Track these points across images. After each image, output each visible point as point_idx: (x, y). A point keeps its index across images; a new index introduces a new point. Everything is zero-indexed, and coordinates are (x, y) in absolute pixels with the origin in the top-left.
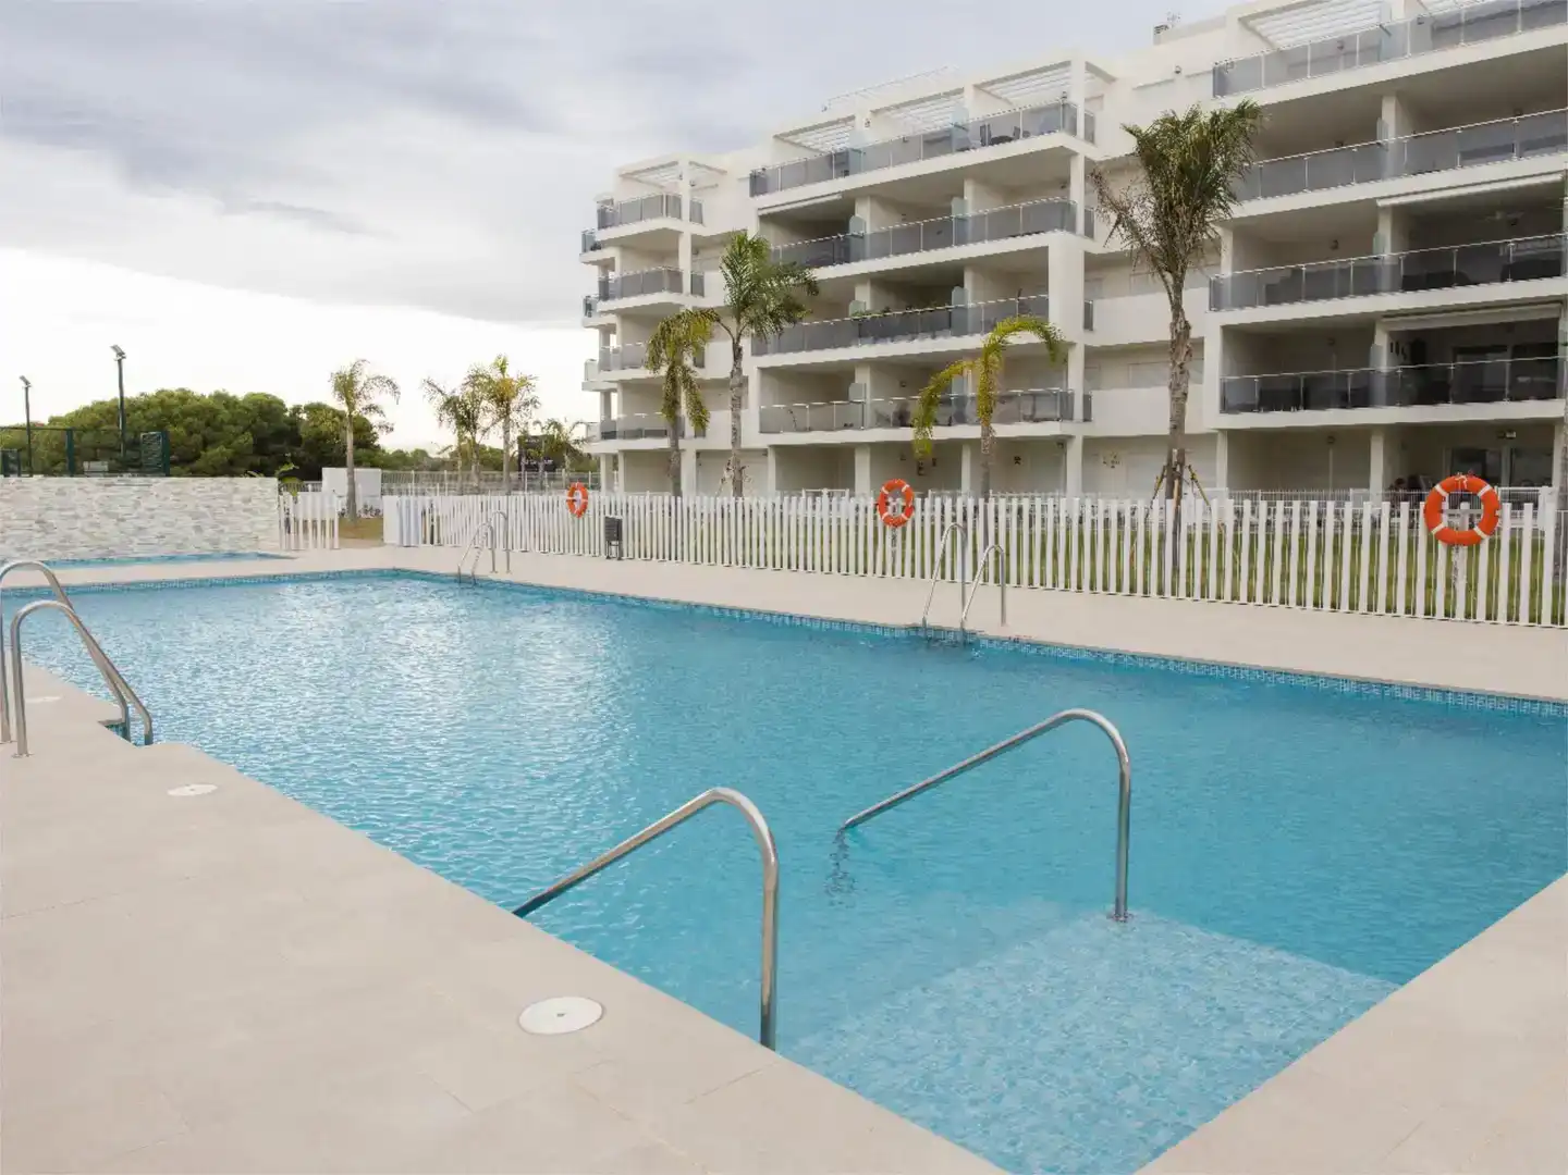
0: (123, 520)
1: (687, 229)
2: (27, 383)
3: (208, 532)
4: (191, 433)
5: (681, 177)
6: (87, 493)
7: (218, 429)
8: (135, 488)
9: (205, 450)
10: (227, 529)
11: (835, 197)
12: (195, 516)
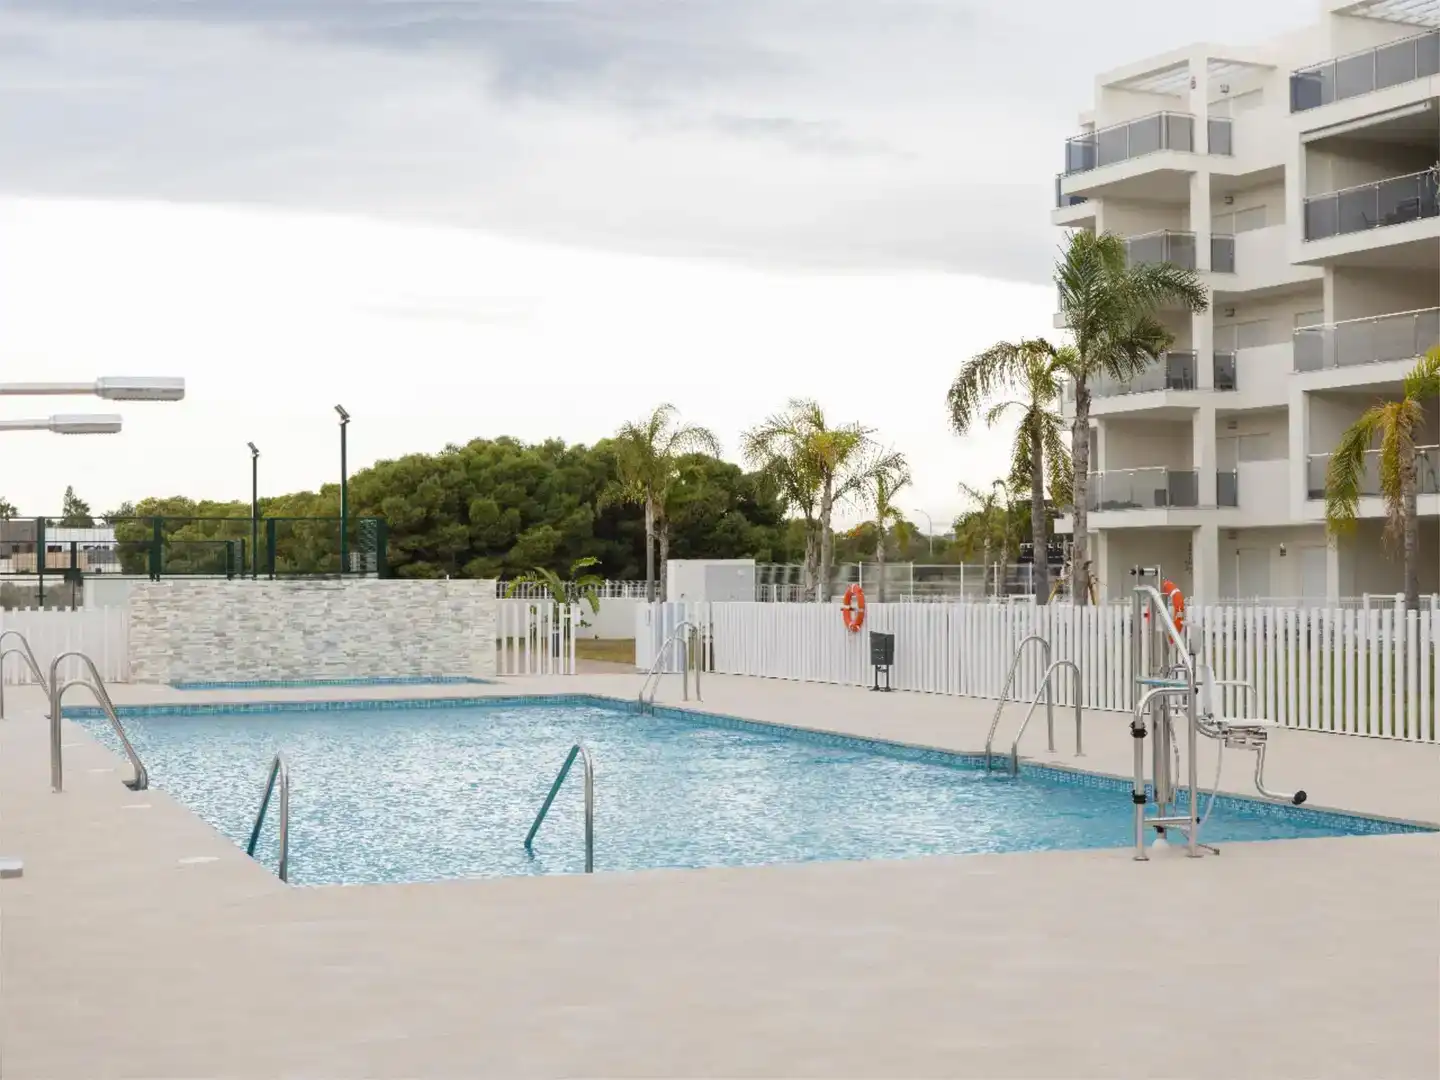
0: (311, 633)
1: (1202, 166)
2: (255, 451)
3: (410, 650)
4: (504, 507)
5: (1193, 85)
6: (272, 598)
7: (545, 499)
8: (325, 593)
9: (524, 533)
10: (431, 646)
11: (1421, 108)
12: (393, 629)
